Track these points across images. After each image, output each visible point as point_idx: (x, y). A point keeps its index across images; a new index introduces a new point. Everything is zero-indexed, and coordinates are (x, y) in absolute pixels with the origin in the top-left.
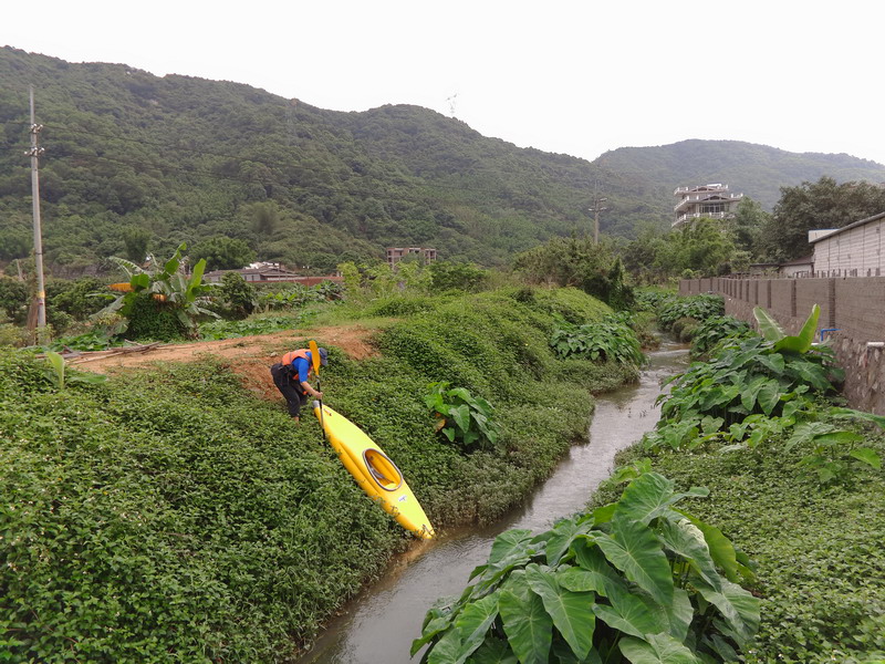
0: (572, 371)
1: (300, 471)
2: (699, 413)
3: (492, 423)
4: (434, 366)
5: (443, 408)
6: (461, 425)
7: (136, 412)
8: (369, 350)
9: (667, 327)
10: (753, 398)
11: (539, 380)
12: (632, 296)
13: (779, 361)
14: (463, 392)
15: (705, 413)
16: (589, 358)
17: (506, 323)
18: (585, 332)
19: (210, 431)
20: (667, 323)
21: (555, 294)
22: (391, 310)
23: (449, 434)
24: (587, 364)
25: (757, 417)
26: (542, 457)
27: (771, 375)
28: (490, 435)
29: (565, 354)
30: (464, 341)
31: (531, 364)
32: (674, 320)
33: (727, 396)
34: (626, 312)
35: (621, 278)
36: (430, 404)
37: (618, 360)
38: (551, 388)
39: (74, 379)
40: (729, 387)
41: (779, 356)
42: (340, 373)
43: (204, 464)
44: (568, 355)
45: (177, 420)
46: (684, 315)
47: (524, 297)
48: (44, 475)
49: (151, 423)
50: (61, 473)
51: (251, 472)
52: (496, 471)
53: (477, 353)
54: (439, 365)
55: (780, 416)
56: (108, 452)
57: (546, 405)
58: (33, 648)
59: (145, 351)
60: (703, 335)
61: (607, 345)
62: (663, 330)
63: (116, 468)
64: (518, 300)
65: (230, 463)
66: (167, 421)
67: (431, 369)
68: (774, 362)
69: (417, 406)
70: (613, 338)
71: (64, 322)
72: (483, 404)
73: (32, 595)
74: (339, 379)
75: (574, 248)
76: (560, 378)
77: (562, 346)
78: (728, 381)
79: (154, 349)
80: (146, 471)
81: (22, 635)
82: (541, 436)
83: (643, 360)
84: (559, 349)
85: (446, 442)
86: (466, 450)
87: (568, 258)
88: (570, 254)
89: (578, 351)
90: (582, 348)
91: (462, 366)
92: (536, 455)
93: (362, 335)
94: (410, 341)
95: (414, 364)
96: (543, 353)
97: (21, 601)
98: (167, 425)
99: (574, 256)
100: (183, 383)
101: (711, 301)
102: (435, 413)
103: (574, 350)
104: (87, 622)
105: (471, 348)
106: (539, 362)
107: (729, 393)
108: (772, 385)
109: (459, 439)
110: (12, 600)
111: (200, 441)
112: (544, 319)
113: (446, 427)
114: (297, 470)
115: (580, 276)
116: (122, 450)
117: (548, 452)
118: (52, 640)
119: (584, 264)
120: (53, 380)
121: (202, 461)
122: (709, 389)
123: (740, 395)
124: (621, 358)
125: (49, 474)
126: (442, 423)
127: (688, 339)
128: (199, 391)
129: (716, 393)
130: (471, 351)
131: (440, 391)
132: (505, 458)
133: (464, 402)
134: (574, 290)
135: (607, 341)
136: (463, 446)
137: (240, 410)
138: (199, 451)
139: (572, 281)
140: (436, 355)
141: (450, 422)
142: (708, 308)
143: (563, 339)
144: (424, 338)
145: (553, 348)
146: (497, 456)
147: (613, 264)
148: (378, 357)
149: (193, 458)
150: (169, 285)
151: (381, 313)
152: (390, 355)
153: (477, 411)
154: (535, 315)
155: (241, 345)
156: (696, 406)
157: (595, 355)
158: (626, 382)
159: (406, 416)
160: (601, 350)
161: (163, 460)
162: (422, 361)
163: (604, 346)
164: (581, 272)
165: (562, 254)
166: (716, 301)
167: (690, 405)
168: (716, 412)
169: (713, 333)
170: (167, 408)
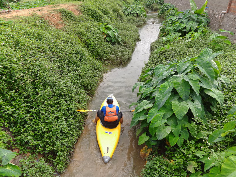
0: (130, 20)
2: (175, 31)
4: (98, 18)
5: (105, 31)
6: (111, 37)
8: (79, 12)
9: (149, 6)
10: (189, 27)
11: (122, 22)
13: (196, 16)
14: (110, 26)
16: (134, 16)
18: (132, 8)
23: (108, 39)
24: (134, 18)
27: (193, 20)
28: (119, 39)
30: (104, 10)
31: (120, 18)
32: (151, 5)
33: (182, 27)
37: (142, 16)
40: (183, 24)
41: (196, 15)
44: (128, 15)
52: (123, 50)
53: (108, 14)
55: (198, 32)
58: (31, 105)
59: (9, 12)
60: (162, 9)
61: (139, 12)
68: (195, 17)
69: (98, 31)
70: (140, 9)
72: (116, 30)
73: (27, 91)
77: (126, 12)
78: (182, 22)
79: (11, 12)
81: (27, 102)
85: (108, 41)
89: (130, 14)
90: (132, 13)
91: (106, 18)
94: (90, 9)
97: (24, 93)
102: (103, 33)
104: (45, 97)
108: (194, 23)
109: (111, 41)
110: (22, 93)
113: (107, 37)
118: (37, 103)
122: (178, 25)
123: (186, 27)
126: (105, 36)
127: (156, 10)
131: (104, 26)
132: (124, 46)
133: (111, 29)
135: (138, 10)
136: (112, 43)
140: (99, 14)
143: (126, 10)
144: (94, 8)
146: (122, 45)
148: (82, 15)
152: (85, 14)
153: (115, 32)
154: (118, 2)
157: (135, 15)
158: (144, 23)
159: (97, 34)
160: (137, 13)
162: (95, 16)
167: (172, 29)
168: (179, 31)
169: (165, 8)
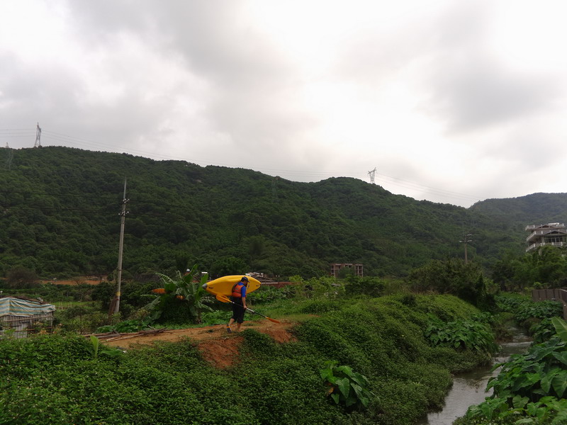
0: (439, 356)
1: (224, 418)
2: (512, 393)
3: (367, 392)
4: (331, 349)
5: (333, 380)
6: (343, 393)
7: (132, 374)
8: (289, 337)
9: (520, 324)
10: (549, 383)
11: (413, 361)
12: (494, 301)
14: (347, 369)
15: (516, 393)
16: (453, 346)
17: (390, 320)
18: (451, 328)
19: (172, 388)
20: (520, 321)
21: (433, 299)
22: (311, 309)
23: (336, 398)
24: (452, 351)
25: (550, 398)
26: (402, 419)
28: (364, 401)
29: (436, 342)
30: (356, 332)
31: (407, 349)
32: (525, 320)
33: (531, 381)
34: (488, 313)
35: (485, 288)
36: (324, 375)
37: (474, 349)
38: (420, 368)
39: (104, 352)
40: (532, 375)
42: (266, 352)
43: (164, 410)
44: (438, 343)
45: (154, 380)
46: (532, 316)
47: (408, 301)
48: (69, 410)
49: (139, 381)
50: (78, 410)
51: (193, 417)
53: (364, 340)
54: (335, 349)
56: (108, 398)
57: (413, 380)
59: (156, 333)
61: (465, 337)
62: (518, 326)
63: (110, 408)
64: (403, 304)
65: (180, 409)
66: (148, 380)
67: (329, 351)
68: (564, 357)
69: (314, 377)
70: (470, 333)
71: (129, 310)
72: (360, 378)
74: (265, 356)
75: (449, 267)
76: (429, 360)
77: (433, 337)
78: (532, 370)
79: (162, 332)
80: (127, 411)
82: (404, 403)
83: (496, 349)
84: (432, 339)
85: (333, 403)
86: (347, 410)
87: (445, 274)
88: (446, 271)
89: (445, 341)
90: (448, 339)
91: (352, 349)
92: (397, 418)
93: (286, 326)
94: (316, 331)
95: (318, 347)
96: (417, 341)
98: (147, 383)
99: (449, 272)
100: (166, 356)
101: (552, 306)
102: (327, 382)
103: (442, 340)
105: (360, 337)
106: (413, 348)
107: (532, 378)
108: (563, 374)
109: (342, 402)
111: (165, 394)
112: (420, 317)
113: (334, 393)
114: (222, 417)
115: (455, 286)
116: (116, 397)
117: (407, 416)
119: (457, 279)
120: (91, 352)
121: (163, 407)
122: (518, 375)
123: (540, 381)
124: (477, 348)
125: (72, 410)
126: (331, 390)
127: (531, 334)
128: (175, 361)
129: (523, 378)
130: (360, 339)
131: (332, 367)
132: (374, 418)
133: (347, 376)
134: (451, 296)
135: (466, 335)
136: (345, 407)
137: (196, 375)
138: (163, 401)
139: (448, 290)
140: (333, 342)
141: (337, 390)
142: (550, 311)
143: (434, 332)
144: (328, 329)
145: (427, 338)
146: (368, 417)
147: (478, 279)
148: (295, 341)
149: (159, 405)
150: (186, 290)
151: (305, 311)
152: (303, 341)
153: (355, 383)
154: (414, 314)
155: (211, 331)
156: (509, 388)
157: (457, 345)
158: (480, 364)
159: (306, 383)
160: (461, 341)
161: (139, 405)
162: (324, 345)
163: (463, 338)
164: (455, 284)
165: (441, 271)
166: (556, 306)
167: (506, 387)
168: (523, 393)
169: (547, 331)
170: (150, 372)
